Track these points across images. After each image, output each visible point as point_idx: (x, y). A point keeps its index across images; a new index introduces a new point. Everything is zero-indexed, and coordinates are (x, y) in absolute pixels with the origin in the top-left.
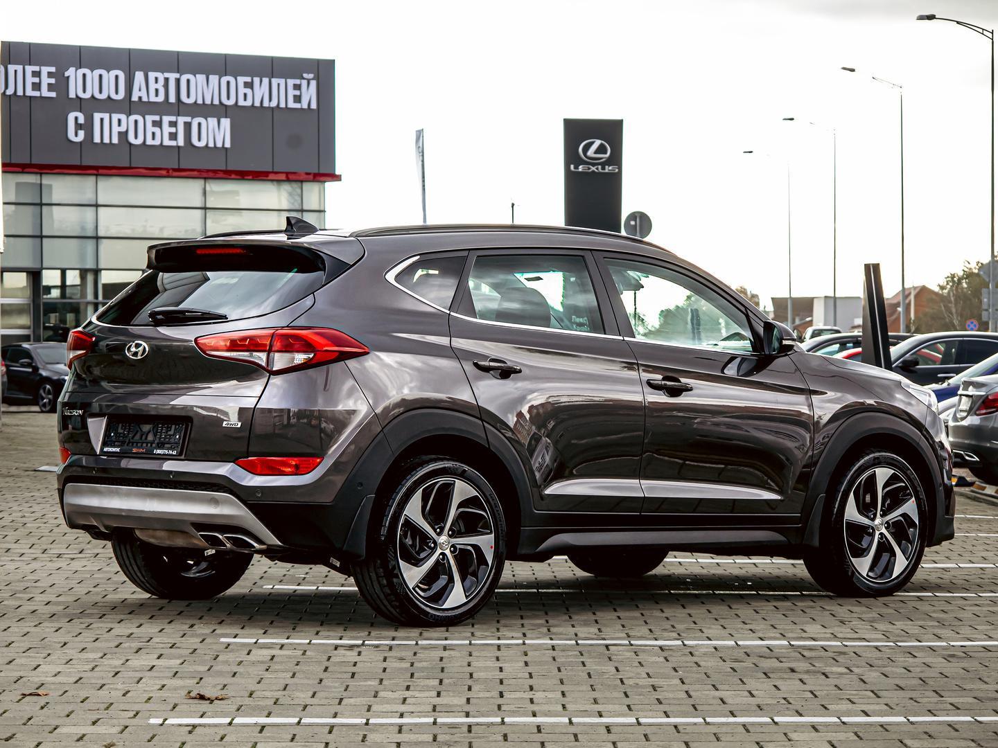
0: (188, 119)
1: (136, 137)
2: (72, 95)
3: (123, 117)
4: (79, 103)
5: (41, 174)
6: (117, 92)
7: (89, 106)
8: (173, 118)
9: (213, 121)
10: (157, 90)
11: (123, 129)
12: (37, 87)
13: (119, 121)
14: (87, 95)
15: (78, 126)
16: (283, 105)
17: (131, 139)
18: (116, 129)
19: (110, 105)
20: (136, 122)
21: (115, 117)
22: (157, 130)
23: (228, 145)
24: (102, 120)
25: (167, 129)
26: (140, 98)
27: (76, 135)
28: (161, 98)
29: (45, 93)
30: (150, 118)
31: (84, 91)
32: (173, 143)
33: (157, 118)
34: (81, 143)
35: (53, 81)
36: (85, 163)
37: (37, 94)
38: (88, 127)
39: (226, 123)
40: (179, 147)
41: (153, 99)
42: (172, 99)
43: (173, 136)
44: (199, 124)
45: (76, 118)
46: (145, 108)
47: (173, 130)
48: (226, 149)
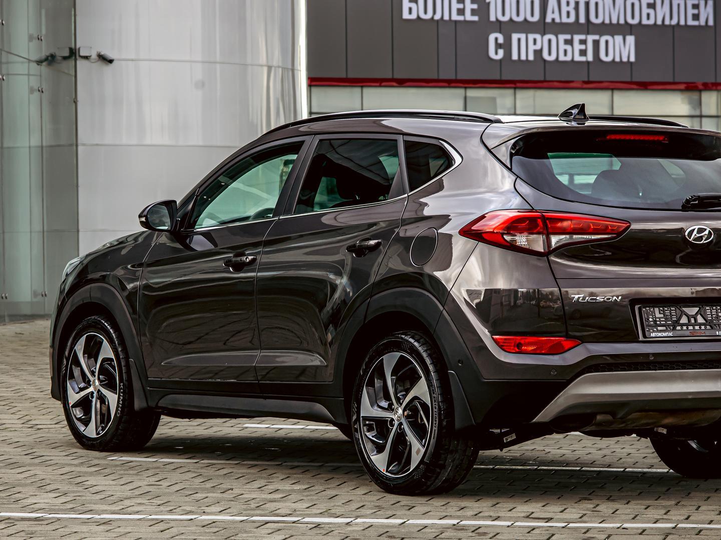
0: (596, 37)
1: (550, 54)
2: (492, 18)
3: (538, 37)
4: (499, 26)
5: (466, 88)
6: (532, 15)
7: (507, 28)
8: (583, 37)
9: (618, 39)
10: (568, 13)
11: (538, 47)
12: (461, 12)
13: (535, 40)
14: (506, 18)
15: (498, 46)
16: (682, 23)
17: (545, 55)
18: (532, 48)
19: (526, 27)
20: (550, 41)
21: (531, 37)
22: (568, 48)
23: (632, 59)
24: (519, 40)
25: (578, 47)
26: (553, 20)
27: (496, 53)
28: (572, 19)
29: (469, 17)
30: (562, 37)
31: (503, 14)
32: (583, 59)
33: (568, 37)
34: (501, 61)
35: (475, 6)
36: (504, 78)
37: (461, 18)
38: (506, 46)
39: (631, 39)
40: (588, 63)
41: (565, 20)
42: (582, 20)
43: (583, 53)
44: (607, 42)
45: (496, 39)
46: (558, 28)
47: (583, 47)
48: (631, 63)
